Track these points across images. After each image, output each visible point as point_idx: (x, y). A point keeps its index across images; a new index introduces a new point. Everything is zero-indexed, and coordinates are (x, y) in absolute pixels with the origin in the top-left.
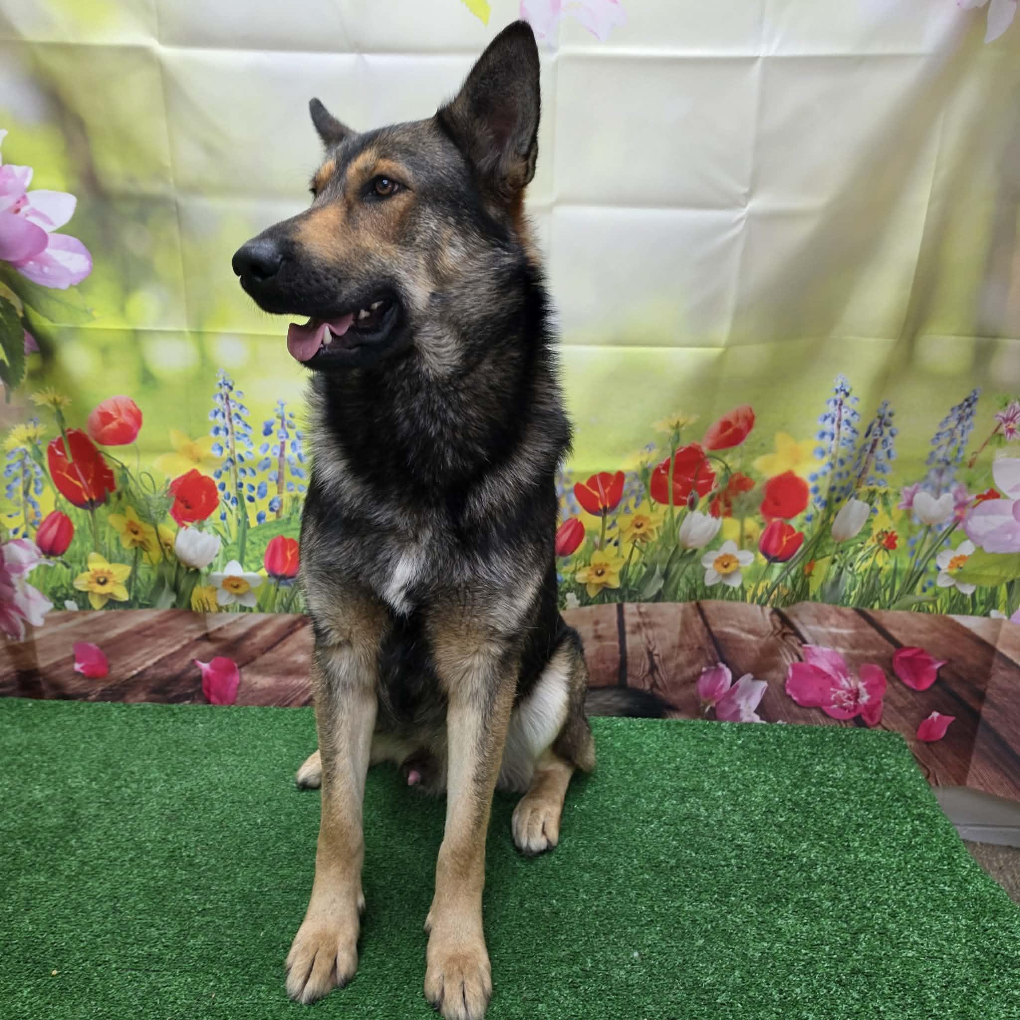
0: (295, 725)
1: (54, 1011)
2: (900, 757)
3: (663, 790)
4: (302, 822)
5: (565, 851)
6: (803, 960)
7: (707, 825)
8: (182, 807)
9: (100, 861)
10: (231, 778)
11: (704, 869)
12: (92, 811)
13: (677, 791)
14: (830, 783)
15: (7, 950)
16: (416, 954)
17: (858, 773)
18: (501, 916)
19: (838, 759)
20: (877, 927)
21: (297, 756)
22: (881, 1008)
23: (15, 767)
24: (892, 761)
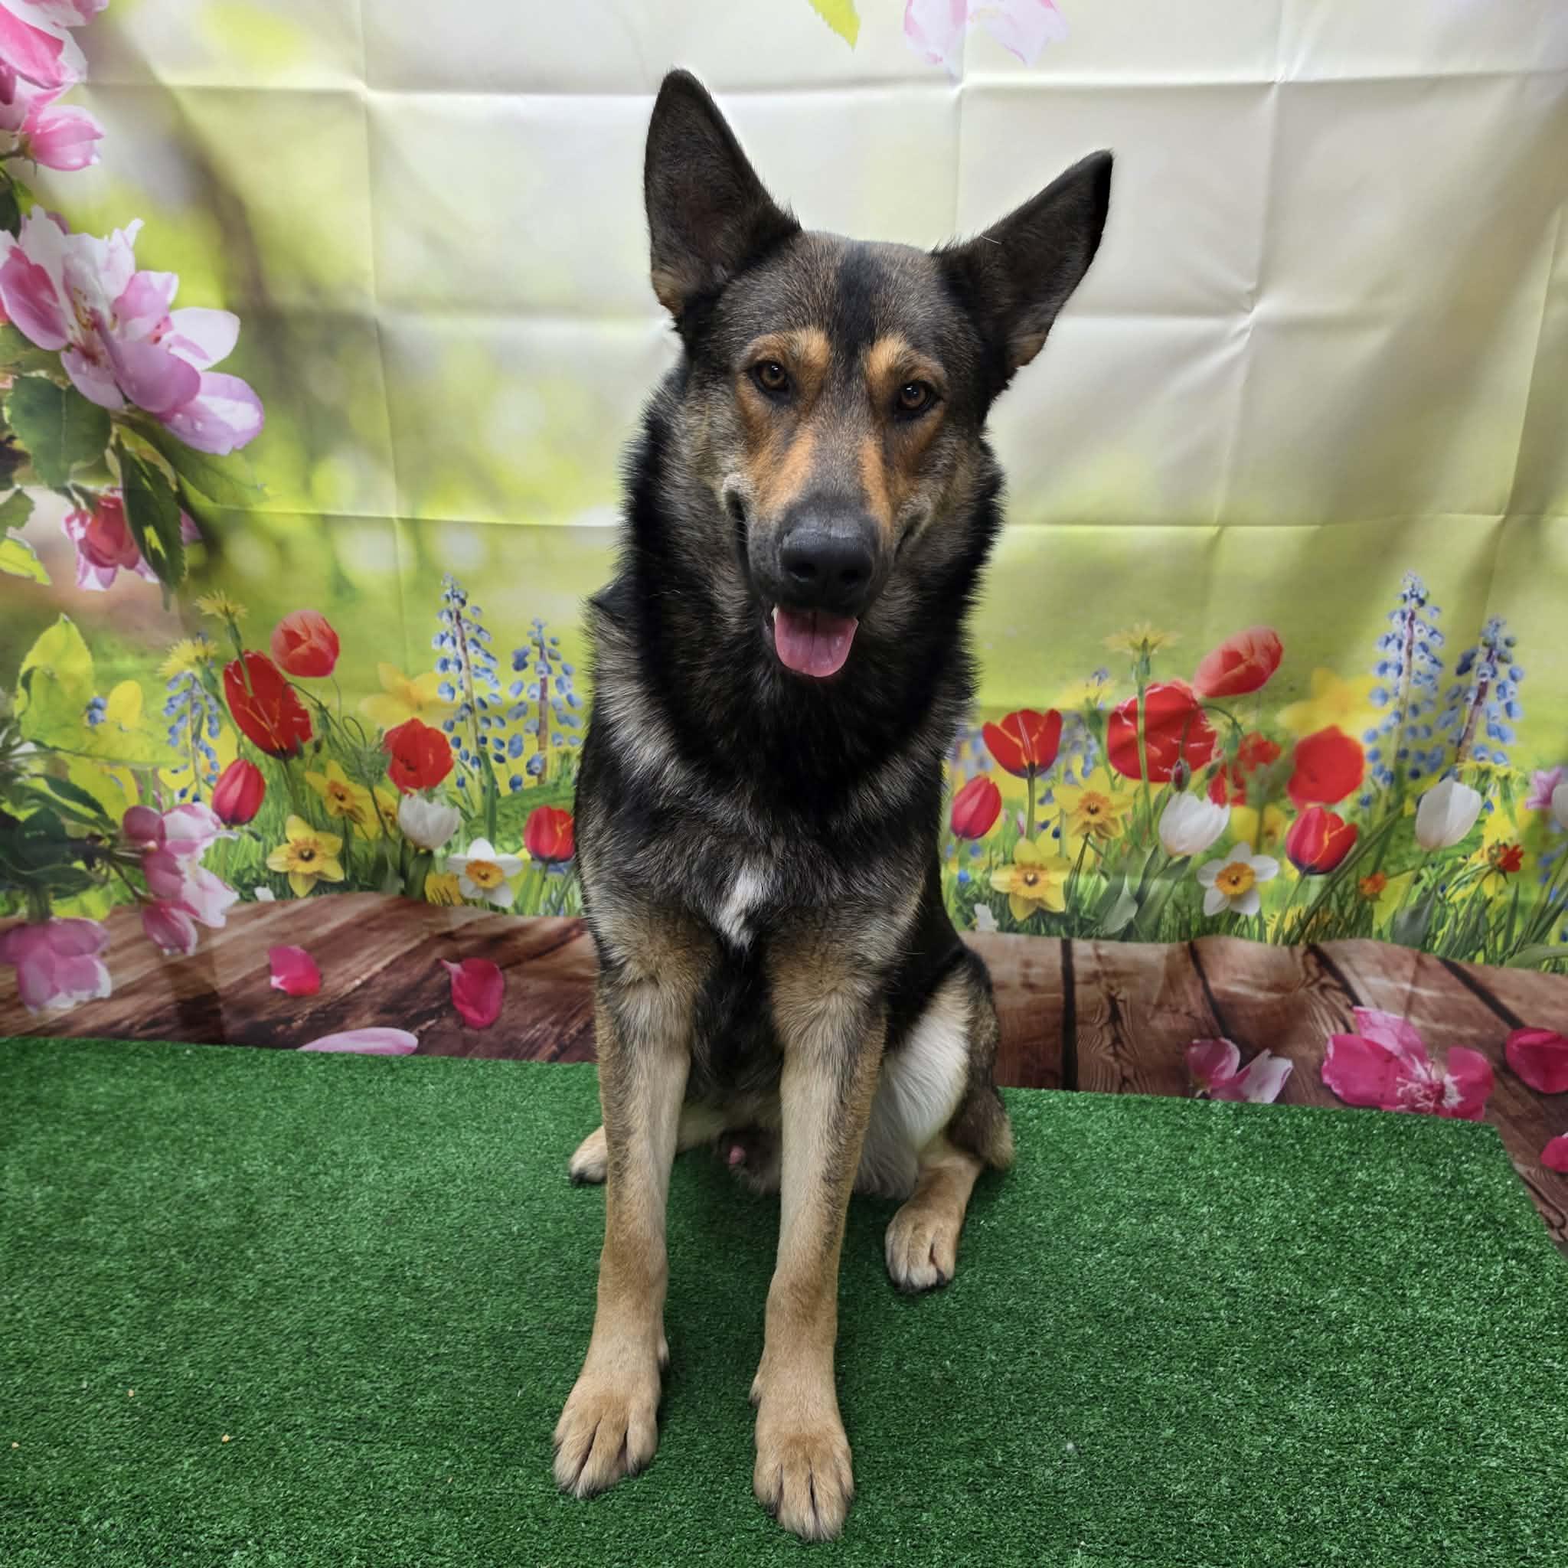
0: (567, 1090)
1: (227, 1493)
2: (1490, 1161)
3: (1118, 1202)
4: (577, 1233)
5: (965, 1290)
6: (1326, 1465)
7: (1183, 1257)
8: (405, 1205)
9: (288, 1281)
10: (474, 1164)
11: (1178, 1322)
12: (278, 1208)
13: (1137, 1204)
14: (1379, 1198)
15: (159, 1403)
17: (1423, 1184)
18: (869, 1382)
19: (1392, 1162)
20: (1442, 1419)
21: (569, 1135)
22: (1446, 1543)
23: (167, 1142)
24: (1477, 1168)
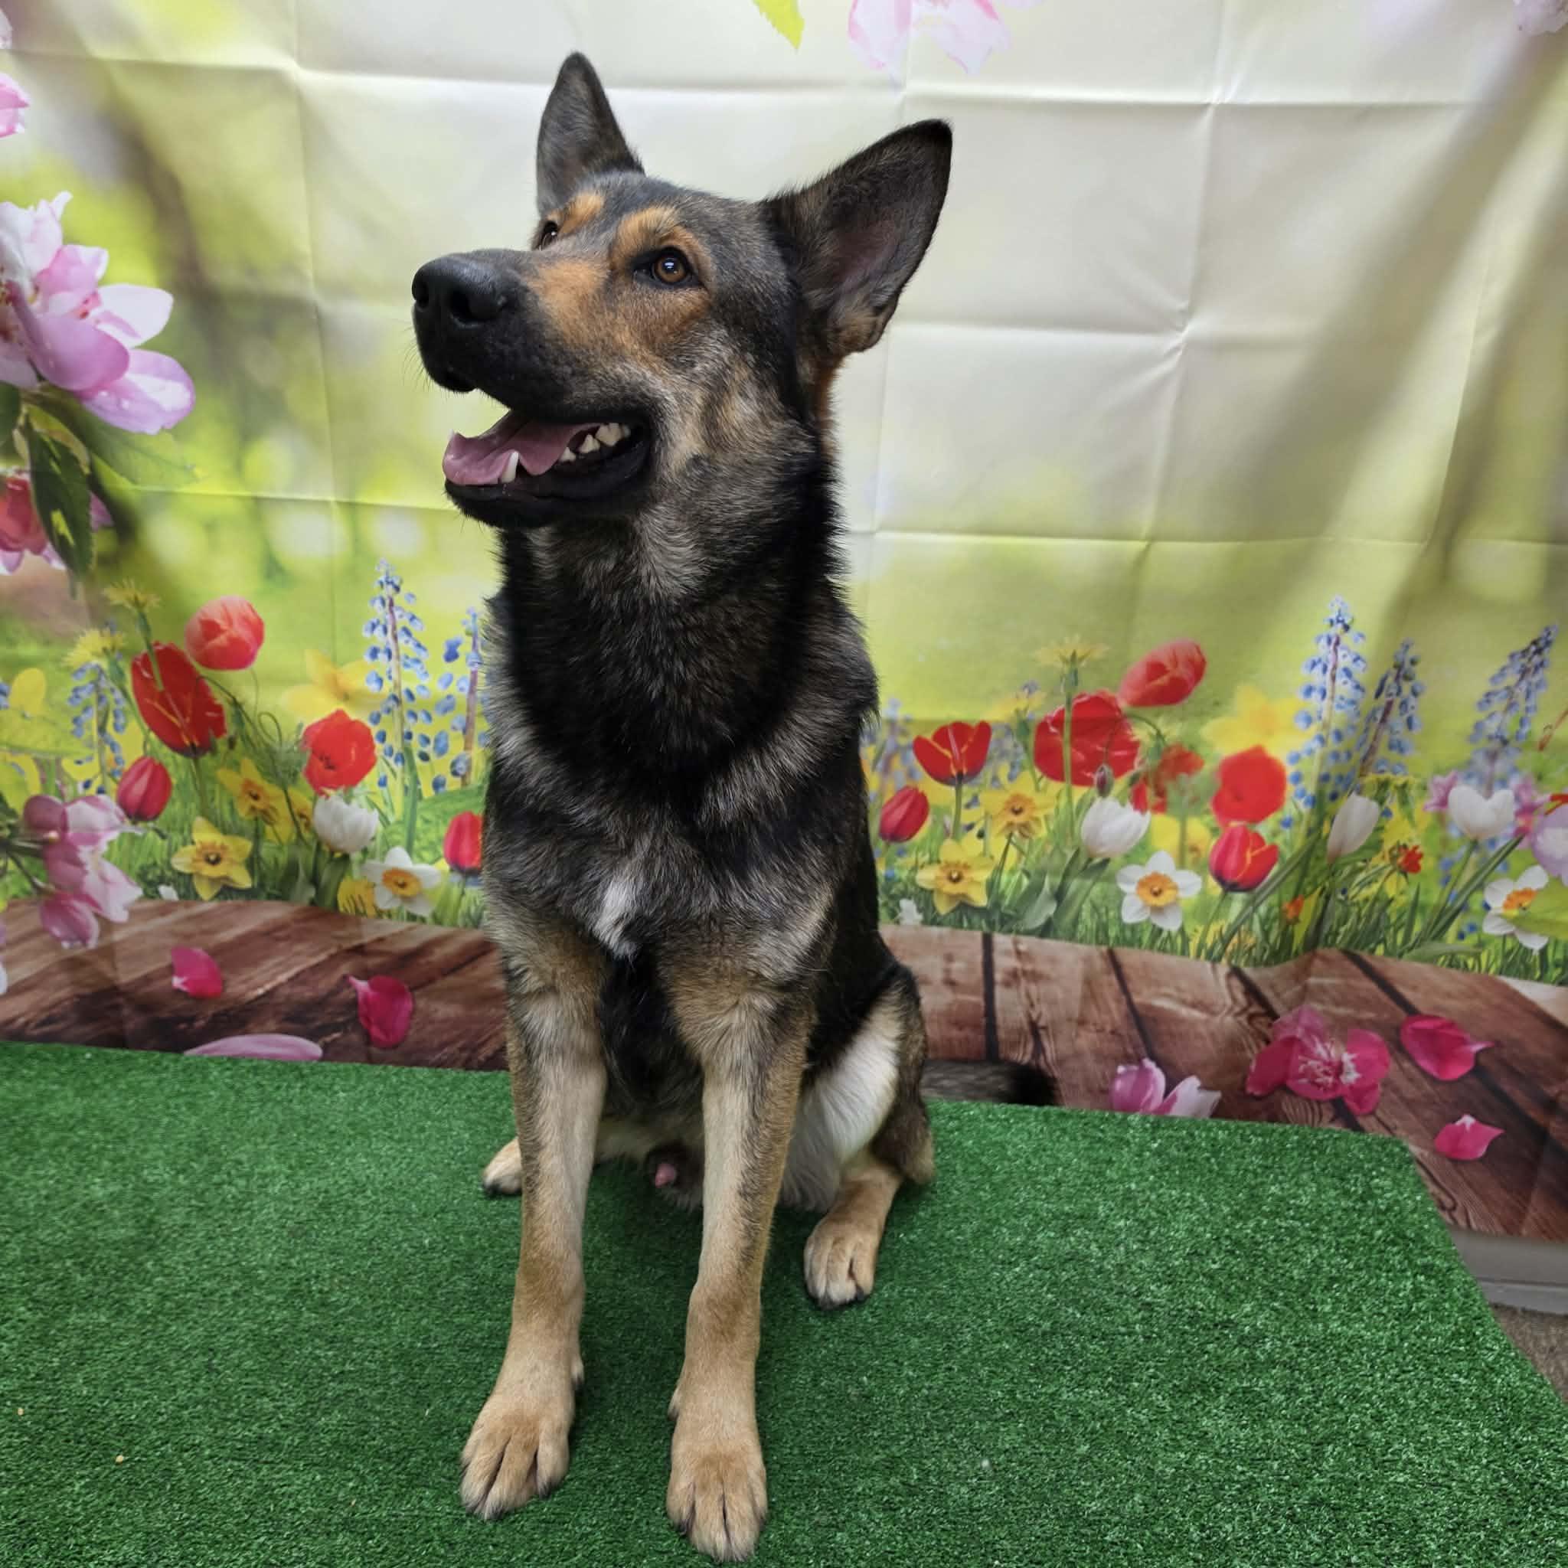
0: (483, 1098)
1: (119, 1516)
2: (1400, 1176)
3: (1036, 1215)
4: (491, 1246)
5: (884, 1304)
6: (1238, 1482)
7: (1100, 1271)
8: (312, 1216)
9: (189, 1295)
10: (385, 1175)
11: (1094, 1337)
12: (179, 1219)
13: (1055, 1217)
14: (1292, 1213)
15: (50, 1422)
16: (656, 1451)
17: (1335, 1199)
18: (785, 1399)
19: (1305, 1176)
20: (1352, 1435)
21: (484, 1145)
22: (1354, 1559)
23: (64, 1149)
24: (1387, 1183)
